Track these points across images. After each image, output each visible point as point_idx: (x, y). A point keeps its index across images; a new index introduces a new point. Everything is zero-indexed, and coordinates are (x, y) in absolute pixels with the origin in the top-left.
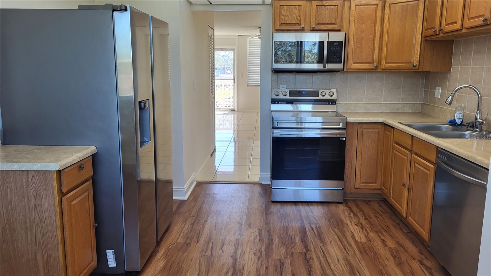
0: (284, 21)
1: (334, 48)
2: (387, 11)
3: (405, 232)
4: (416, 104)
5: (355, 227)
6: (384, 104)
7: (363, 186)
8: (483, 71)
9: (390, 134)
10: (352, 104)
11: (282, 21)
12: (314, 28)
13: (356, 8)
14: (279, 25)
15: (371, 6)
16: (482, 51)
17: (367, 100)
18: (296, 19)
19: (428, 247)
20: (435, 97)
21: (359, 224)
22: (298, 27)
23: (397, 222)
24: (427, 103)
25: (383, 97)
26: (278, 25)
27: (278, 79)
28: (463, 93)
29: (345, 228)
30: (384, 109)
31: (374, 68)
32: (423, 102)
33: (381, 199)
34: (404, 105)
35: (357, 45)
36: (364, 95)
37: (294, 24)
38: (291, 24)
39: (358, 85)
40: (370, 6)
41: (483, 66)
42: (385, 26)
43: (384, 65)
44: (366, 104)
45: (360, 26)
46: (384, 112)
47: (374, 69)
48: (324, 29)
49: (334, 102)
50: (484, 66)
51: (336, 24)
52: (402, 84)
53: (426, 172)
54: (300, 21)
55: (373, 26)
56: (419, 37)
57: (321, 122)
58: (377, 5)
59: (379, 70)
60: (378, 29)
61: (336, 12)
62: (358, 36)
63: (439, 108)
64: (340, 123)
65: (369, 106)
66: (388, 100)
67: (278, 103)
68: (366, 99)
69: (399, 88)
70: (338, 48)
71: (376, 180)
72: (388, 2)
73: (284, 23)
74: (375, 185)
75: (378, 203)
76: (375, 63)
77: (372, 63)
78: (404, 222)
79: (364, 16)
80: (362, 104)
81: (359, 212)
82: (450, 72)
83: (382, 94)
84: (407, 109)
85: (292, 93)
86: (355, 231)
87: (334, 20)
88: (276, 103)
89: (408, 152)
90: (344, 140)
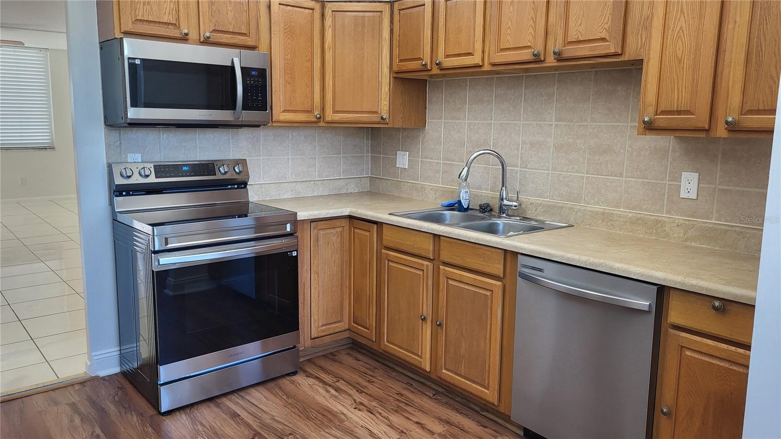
0: (143, 16)
1: (252, 82)
2: (328, 22)
3: (431, 395)
4: (362, 179)
5: (359, 413)
6: (320, 182)
7: (323, 331)
8: (491, 129)
9: (368, 234)
10: (272, 184)
11: (137, 13)
12: (209, 38)
13: (280, 9)
14: (132, 23)
15: (303, 9)
16: (485, 99)
17: (294, 176)
18: (169, 14)
19: (481, 411)
20: (397, 166)
21: (359, 406)
22: (174, 33)
23: (406, 382)
24: (379, 177)
25: (317, 170)
26: (130, 22)
27: (120, 140)
28: (454, 161)
29: (345, 423)
30: (321, 191)
31: (316, 120)
32: (370, 175)
33: (348, 346)
34: (348, 181)
35: (287, 77)
36: (289, 167)
37: (165, 23)
38: (159, 23)
39: (277, 150)
40: (301, 9)
41: (491, 122)
42: (328, 47)
43: (330, 116)
44: (294, 184)
45: (289, 44)
46: (322, 194)
47: (314, 122)
48: (228, 42)
49: (243, 184)
50: (493, 122)
51: (248, 35)
52: (342, 147)
53: (484, 294)
54: (178, 19)
55: (309, 46)
56: (386, 70)
57: (250, 226)
58: (313, 9)
59: (321, 124)
60: (317, 52)
61: (246, 12)
62: (287, 61)
63: (409, 184)
64: (288, 223)
65: (299, 187)
66: (324, 175)
67: (128, 195)
68: (292, 174)
69: (338, 154)
70: (258, 81)
71: (342, 315)
72: (329, 8)
73: (144, 20)
74: (340, 324)
75: (348, 354)
76: (317, 112)
77: (310, 111)
78: (415, 378)
79: (294, 26)
80: (287, 184)
81: (338, 381)
82: (425, 129)
83: (315, 165)
84: (353, 188)
85: (160, 170)
86: (366, 423)
87: (243, 26)
88: (124, 193)
89: (426, 263)
90: (296, 255)
